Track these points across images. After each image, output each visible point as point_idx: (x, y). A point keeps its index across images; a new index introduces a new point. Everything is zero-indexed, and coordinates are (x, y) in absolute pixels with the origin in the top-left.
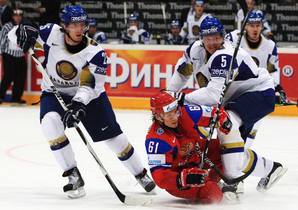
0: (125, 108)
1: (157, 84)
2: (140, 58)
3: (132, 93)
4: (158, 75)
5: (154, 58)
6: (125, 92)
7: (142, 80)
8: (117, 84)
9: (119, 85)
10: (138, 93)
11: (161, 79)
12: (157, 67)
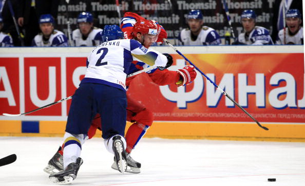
0: (199, 137)
1: (243, 102)
2: (218, 66)
3: (209, 115)
4: (244, 89)
5: (237, 65)
6: (198, 114)
7: (222, 97)
8: (187, 102)
9: (188, 104)
10: (216, 115)
11: (248, 94)
12: (242, 78)
